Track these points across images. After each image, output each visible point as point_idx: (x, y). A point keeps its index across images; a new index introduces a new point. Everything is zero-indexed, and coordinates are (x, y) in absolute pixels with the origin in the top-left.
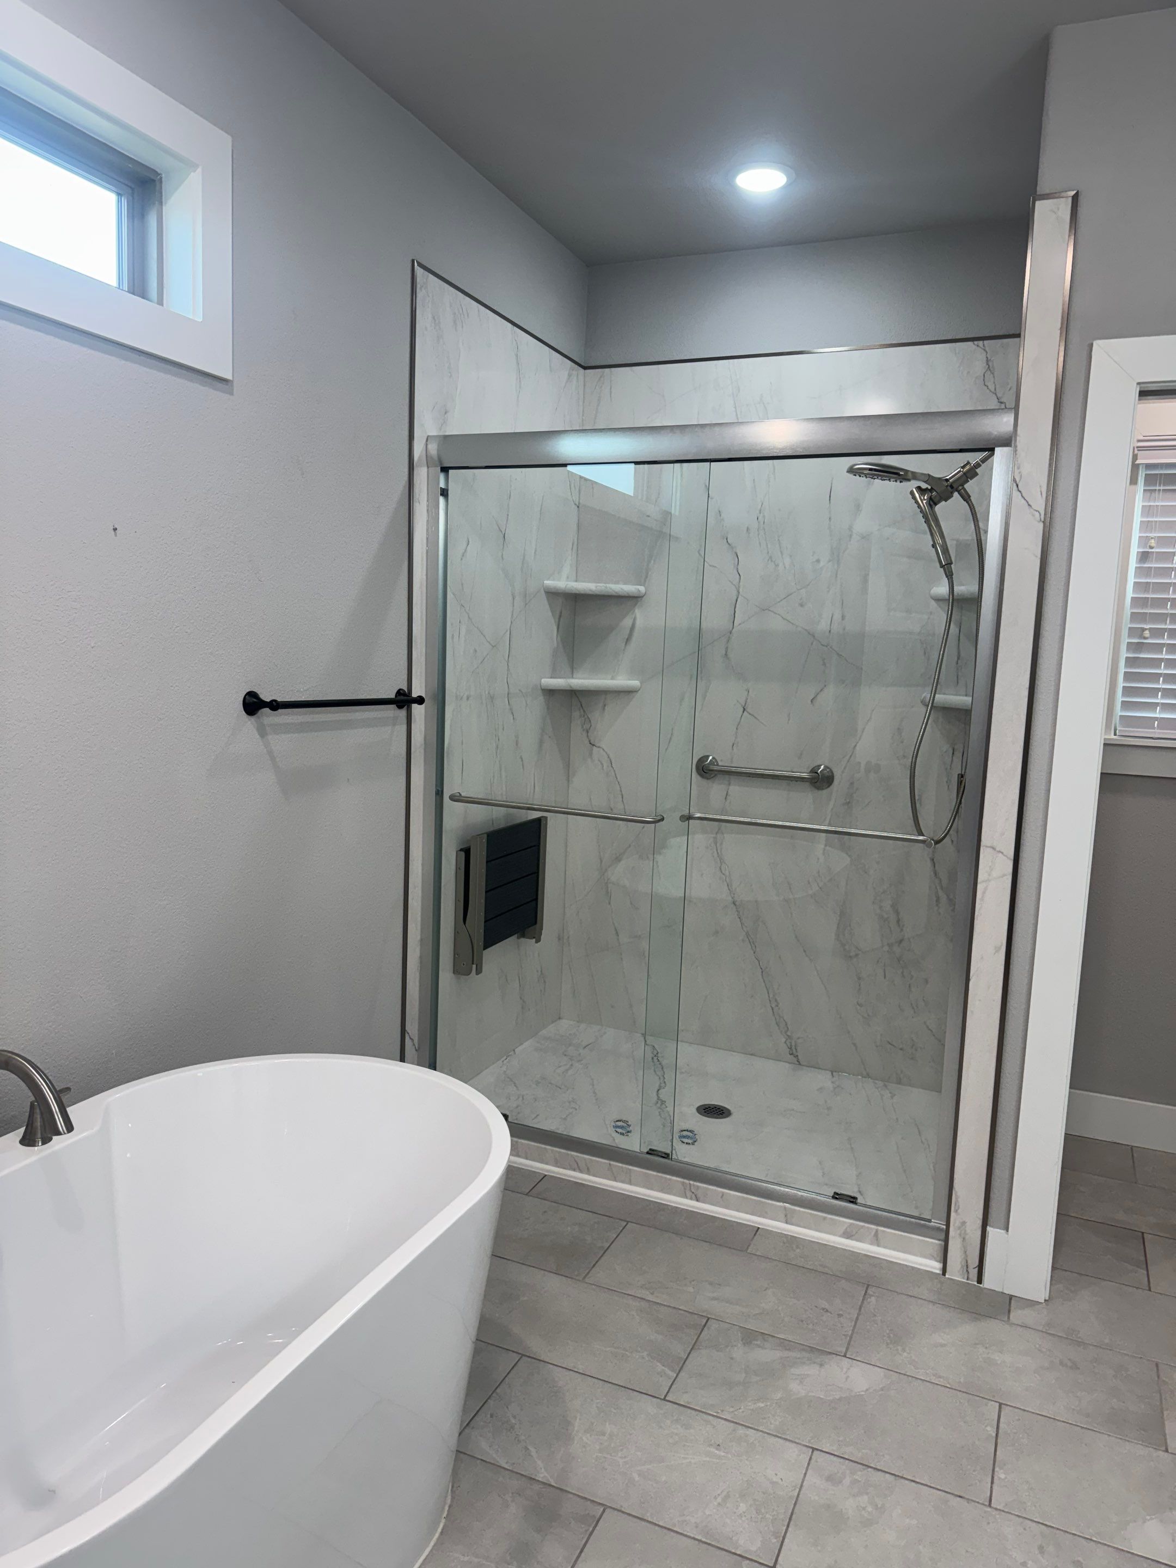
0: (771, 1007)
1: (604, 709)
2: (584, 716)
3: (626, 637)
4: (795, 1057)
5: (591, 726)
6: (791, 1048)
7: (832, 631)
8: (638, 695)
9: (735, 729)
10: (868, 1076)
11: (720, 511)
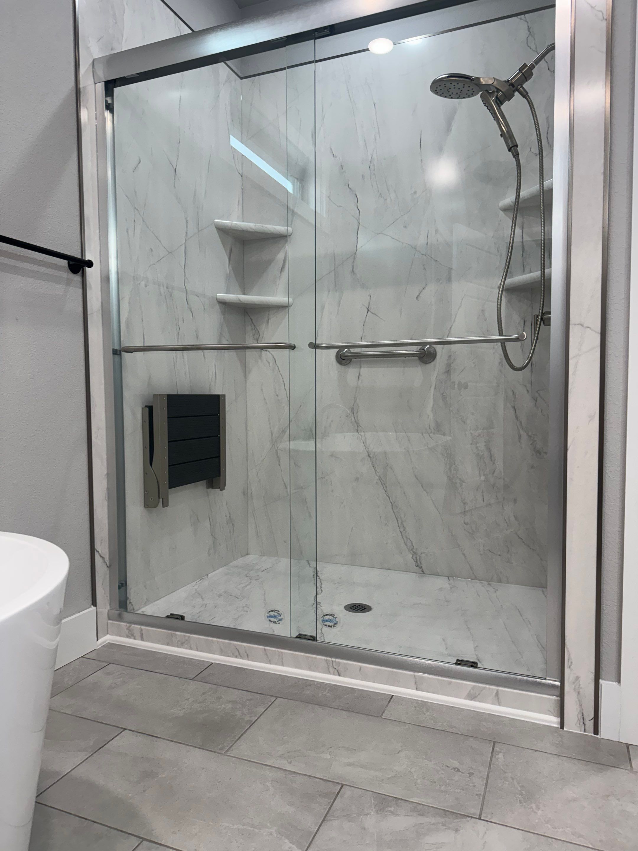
0: (401, 531)
1: (268, 322)
2: (254, 329)
3: (281, 267)
4: (420, 568)
5: (259, 336)
6: (416, 562)
7: (428, 243)
8: (291, 309)
9: (362, 326)
10: (476, 578)
11: (342, 166)
